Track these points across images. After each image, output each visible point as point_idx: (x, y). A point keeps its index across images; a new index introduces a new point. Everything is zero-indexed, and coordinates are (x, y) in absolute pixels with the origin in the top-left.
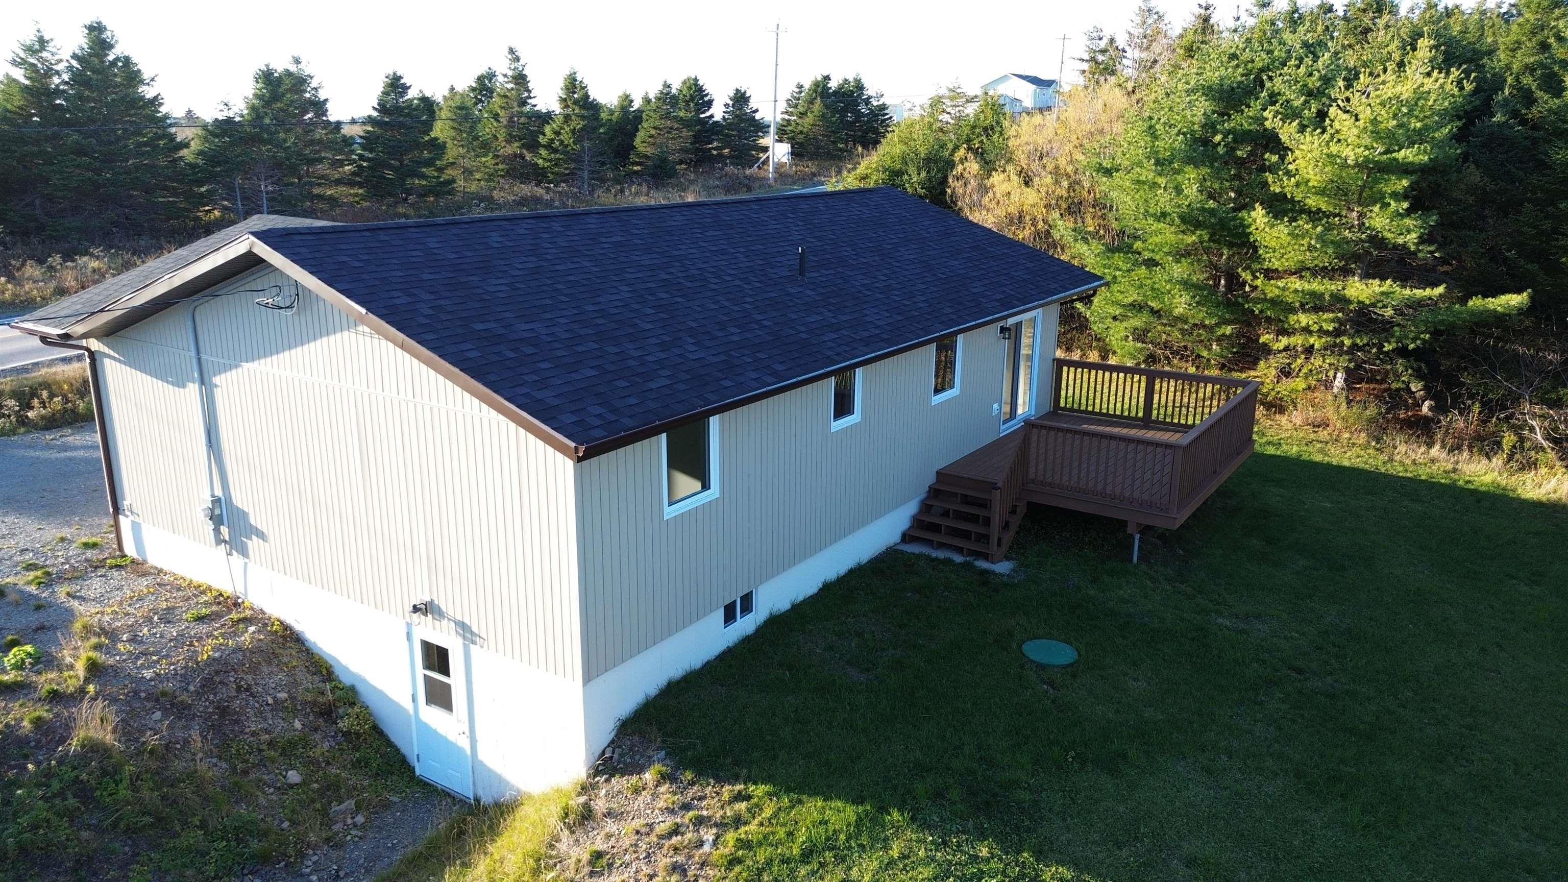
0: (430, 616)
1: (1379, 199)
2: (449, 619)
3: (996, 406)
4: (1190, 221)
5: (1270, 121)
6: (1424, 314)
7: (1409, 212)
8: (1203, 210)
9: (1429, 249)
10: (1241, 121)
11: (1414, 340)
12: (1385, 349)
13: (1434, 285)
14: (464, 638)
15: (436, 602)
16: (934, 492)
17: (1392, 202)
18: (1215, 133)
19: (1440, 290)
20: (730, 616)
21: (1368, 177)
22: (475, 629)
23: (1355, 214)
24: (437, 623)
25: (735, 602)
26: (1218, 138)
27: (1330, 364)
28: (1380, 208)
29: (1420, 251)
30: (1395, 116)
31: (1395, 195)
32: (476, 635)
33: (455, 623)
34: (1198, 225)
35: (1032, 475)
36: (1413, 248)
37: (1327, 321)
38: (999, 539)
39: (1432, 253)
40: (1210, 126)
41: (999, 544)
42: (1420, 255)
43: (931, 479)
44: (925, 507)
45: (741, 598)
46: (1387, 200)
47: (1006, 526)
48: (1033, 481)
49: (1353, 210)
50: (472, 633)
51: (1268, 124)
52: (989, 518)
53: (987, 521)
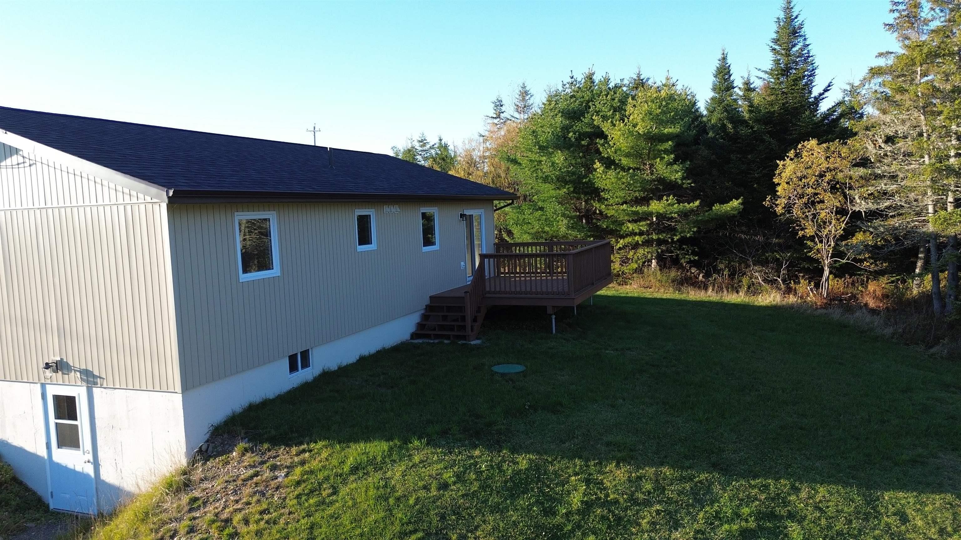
0: (60, 373)
1: (658, 155)
2: (75, 371)
3: (462, 263)
4: (561, 181)
5: (597, 121)
6: (692, 217)
7: (675, 161)
8: (568, 172)
9: (688, 181)
10: (581, 126)
11: (689, 232)
12: (675, 240)
13: (693, 201)
14: (88, 382)
15: (65, 360)
16: (429, 308)
17: (665, 156)
18: (569, 132)
19: (697, 203)
20: (293, 368)
21: (651, 144)
22: (96, 373)
23: (648, 166)
24: (66, 376)
25: (296, 354)
26: (571, 134)
27: (648, 252)
28: (660, 160)
29: (683, 184)
30: (659, 108)
31: (666, 151)
32: (97, 377)
33: (80, 372)
34: (566, 183)
35: (488, 289)
36: (680, 182)
37: (643, 226)
38: (472, 326)
39: (690, 184)
40: (566, 129)
41: (472, 331)
42: (684, 186)
43: (427, 301)
44: (425, 317)
45: (301, 353)
46: (663, 155)
47: (475, 320)
48: (489, 292)
49: (646, 164)
50: (94, 376)
51: (595, 123)
52: (465, 316)
53: (463, 318)
